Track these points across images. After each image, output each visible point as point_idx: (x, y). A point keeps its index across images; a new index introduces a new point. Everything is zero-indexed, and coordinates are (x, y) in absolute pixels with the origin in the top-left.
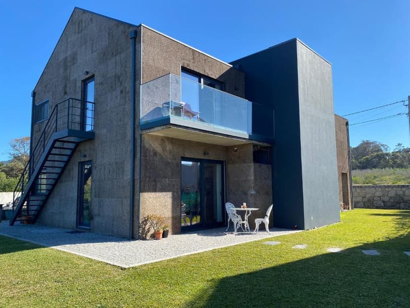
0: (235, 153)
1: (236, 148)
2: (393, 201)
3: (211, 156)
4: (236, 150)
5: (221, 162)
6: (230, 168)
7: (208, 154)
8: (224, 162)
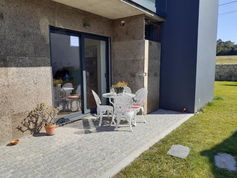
0: (122, 27)
1: (123, 22)
2: (227, 75)
3: (93, 30)
4: (123, 25)
5: (106, 39)
6: (116, 46)
7: (89, 26)
8: (109, 39)
